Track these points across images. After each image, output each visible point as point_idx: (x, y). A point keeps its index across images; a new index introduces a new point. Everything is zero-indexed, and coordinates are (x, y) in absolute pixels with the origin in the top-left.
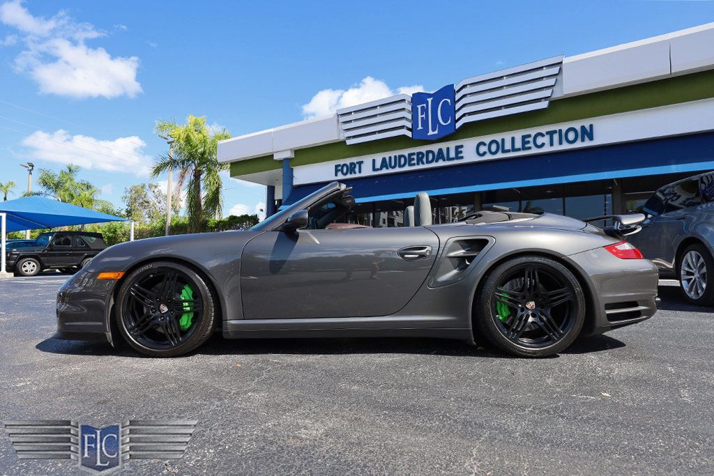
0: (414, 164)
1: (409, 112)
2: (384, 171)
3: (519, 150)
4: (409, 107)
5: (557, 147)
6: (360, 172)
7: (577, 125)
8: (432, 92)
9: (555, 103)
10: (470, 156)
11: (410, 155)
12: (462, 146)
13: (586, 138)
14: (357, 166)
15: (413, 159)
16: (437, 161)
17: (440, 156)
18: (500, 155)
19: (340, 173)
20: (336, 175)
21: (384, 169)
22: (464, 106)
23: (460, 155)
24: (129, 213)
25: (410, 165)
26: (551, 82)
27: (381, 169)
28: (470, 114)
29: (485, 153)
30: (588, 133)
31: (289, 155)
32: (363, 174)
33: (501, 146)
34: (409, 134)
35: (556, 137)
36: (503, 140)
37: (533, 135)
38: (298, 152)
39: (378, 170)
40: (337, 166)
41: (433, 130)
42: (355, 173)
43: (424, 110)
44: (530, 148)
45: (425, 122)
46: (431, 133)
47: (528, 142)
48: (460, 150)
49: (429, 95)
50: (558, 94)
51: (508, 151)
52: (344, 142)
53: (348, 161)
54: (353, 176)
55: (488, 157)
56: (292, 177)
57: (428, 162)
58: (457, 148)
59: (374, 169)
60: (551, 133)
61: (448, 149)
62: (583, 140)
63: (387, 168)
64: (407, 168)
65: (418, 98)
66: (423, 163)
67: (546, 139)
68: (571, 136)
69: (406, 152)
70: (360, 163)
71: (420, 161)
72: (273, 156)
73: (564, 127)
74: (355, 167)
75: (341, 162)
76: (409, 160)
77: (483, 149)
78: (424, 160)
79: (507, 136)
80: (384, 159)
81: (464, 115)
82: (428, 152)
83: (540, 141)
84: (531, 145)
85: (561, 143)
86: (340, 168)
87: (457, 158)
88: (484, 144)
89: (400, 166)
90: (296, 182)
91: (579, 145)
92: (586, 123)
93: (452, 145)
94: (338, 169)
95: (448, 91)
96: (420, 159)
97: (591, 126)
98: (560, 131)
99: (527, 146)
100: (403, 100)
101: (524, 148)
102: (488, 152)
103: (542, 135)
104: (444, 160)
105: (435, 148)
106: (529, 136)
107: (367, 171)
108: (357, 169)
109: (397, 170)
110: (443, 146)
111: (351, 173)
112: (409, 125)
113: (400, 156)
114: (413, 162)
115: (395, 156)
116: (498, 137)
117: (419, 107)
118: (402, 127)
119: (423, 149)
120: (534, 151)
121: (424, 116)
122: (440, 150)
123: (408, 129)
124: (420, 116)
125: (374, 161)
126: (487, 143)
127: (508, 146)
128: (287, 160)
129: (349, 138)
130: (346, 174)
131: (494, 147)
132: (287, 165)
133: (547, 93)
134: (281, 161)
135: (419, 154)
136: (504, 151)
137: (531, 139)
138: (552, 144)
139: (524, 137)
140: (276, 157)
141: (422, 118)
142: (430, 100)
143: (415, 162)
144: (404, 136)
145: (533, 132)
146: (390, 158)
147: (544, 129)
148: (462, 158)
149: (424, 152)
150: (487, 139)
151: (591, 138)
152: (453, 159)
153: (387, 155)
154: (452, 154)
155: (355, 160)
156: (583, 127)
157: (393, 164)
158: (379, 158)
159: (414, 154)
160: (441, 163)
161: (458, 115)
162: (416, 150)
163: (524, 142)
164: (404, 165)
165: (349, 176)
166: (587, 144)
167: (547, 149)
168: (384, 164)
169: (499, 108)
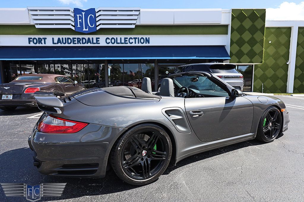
0: (76, 43)
2: (59, 45)
5: (137, 45)
6: (45, 43)
7: (144, 37)
9: (137, 26)
10: (103, 43)
11: (73, 38)
12: (99, 38)
13: (147, 43)
14: (43, 40)
15: (75, 41)
16: (87, 43)
17: (89, 41)
18: (115, 45)
19: (32, 43)
20: (29, 43)
23: (98, 42)
25: (74, 43)
27: (58, 43)
29: (109, 43)
30: (148, 41)
32: (47, 45)
33: (116, 41)
34: (73, 28)
35: (137, 40)
36: (117, 38)
37: (128, 38)
39: (56, 43)
40: (29, 39)
41: (86, 28)
42: (42, 43)
43: (81, 18)
44: (127, 43)
45: (81, 24)
46: (84, 30)
47: (127, 41)
48: (98, 40)
49: (83, 11)
50: (138, 24)
51: (119, 43)
52: (34, 26)
54: (40, 45)
55: (111, 45)
57: (83, 43)
58: (97, 38)
59: (53, 43)
60: (135, 38)
61: (93, 38)
63: (61, 43)
64: (72, 45)
65: (77, 11)
66: (80, 43)
67: (133, 41)
69: (71, 37)
70: (45, 39)
71: (79, 42)
73: (140, 37)
74: (41, 40)
75: (33, 37)
76: (73, 40)
77: (108, 41)
78: (81, 42)
79: (119, 37)
80: (59, 39)
82: (83, 38)
83: (131, 41)
84: (128, 42)
85: (139, 43)
86: (32, 40)
88: (109, 39)
89: (68, 43)
91: (144, 45)
92: (147, 36)
93: (95, 37)
95: (93, 11)
96: (79, 40)
97: (149, 38)
98: (138, 38)
99: (126, 42)
102: (110, 42)
104: (91, 43)
105: (86, 37)
106: (127, 38)
107: (49, 44)
108: (43, 41)
109: (67, 45)
110: (91, 37)
111: (39, 43)
113: (68, 39)
114: (75, 42)
115: (65, 38)
116: (115, 37)
117: (78, 15)
119: (81, 37)
120: (129, 45)
121: (81, 21)
122: (89, 39)
124: (79, 21)
125: (53, 39)
127: (119, 41)
130: (36, 43)
131: (113, 41)
135: (78, 38)
136: (117, 43)
137: (128, 40)
139: (125, 38)
141: (80, 22)
142: (83, 13)
143: (76, 42)
144: (70, 29)
145: (129, 37)
146: (62, 38)
147: (133, 36)
148: (99, 43)
150: (110, 37)
151: (149, 43)
152: (95, 43)
153: (61, 37)
154: (95, 41)
155: (42, 37)
156: (146, 38)
157: (64, 42)
158: (56, 38)
159: (75, 38)
160: (89, 45)
161: (98, 24)
162: (77, 36)
163: (125, 41)
164: (70, 43)
165: (38, 45)
166: (147, 45)
167: (133, 45)
168: (59, 41)
169: (116, 24)
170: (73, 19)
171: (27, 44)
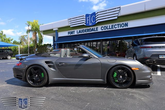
1: (85, 19)
2: (80, 34)
3: (111, 29)
4: (85, 18)
5: (119, 28)
6: (74, 34)
7: (124, 23)
8: (90, 14)
9: (119, 17)
10: (99, 30)
11: (86, 30)
12: (98, 28)
13: (126, 26)
17: (93, 30)
18: (106, 30)
19: (69, 34)
22: (98, 18)
24: (21, 43)
25: (86, 32)
26: (118, 12)
27: (79, 33)
28: (99, 20)
29: (103, 29)
30: (126, 25)
31: (57, 29)
33: (107, 28)
34: (85, 24)
35: (119, 25)
36: (107, 26)
38: (59, 28)
39: (78, 33)
40: (68, 32)
41: (91, 24)
43: (89, 19)
44: (113, 28)
45: (89, 21)
46: (90, 24)
47: (113, 27)
49: (90, 15)
50: (119, 15)
51: (108, 29)
53: (71, 31)
55: (104, 30)
56: (58, 35)
57: (90, 31)
58: (97, 28)
59: (77, 33)
60: (118, 25)
62: (125, 26)
64: (85, 33)
65: (87, 15)
67: (117, 26)
68: (123, 25)
69: (85, 29)
70: (74, 31)
71: (88, 31)
72: (53, 29)
73: (121, 23)
75: (69, 31)
76: (85, 31)
77: (103, 28)
78: (89, 31)
79: (108, 25)
80: (80, 31)
81: (98, 20)
82: (90, 29)
83: (116, 26)
84: (114, 27)
85: (120, 27)
87: (97, 30)
88: (103, 27)
89: (83, 32)
90: (59, 36)
91: (124, 28)
92: (126, 22)
93: (95, 27)
95: (94, 14)
97: (127, 23)
98: (120, 24)
100: (84, 16)
101: (112, 28)
103: (116, 25)
105: (91, 28)
106: (113, 25)
107: (76, 33)
108: (73, 33)
109: (83, 33)
110: (93, 27)
112: (85, 22)
113: (83, 30)
117: (87, 18)
118: (83, 23)
119: (89, 28)
120: (114, 29)
122: (93, 28)
123: (85, 23)
124: (87, 20)
125: (77, 31)
126: (104, 27)
127: (108, 28)
129: (71, 25)
131: (105, 28)
132: (57, 32)
133: (117, 15)
134: (55, 31)
135: (88, 29)
136: (107, 29)
137: (114, 26)
138: (118, 27)
139: (112, 25)
140: (54, 30)
142: (90, 16)
144: (84, 25)
145: (114, 24)
147: (116, 24)
148: (98, 30)
150: (103, 26)
151: (127, 26)
152: (96, 31)
153: (80, 29)
154: (95, 30)
155: (73, 31)
156: (125, 23)
158: (78, 30)
160: (93, 32)
161: (96, 20)
163: (112, 27)
164: (84, 32)
165: (71, 35)
166: (126, 27)
167: (117, 29)
168: (80, 32)
169: (106, 18)
170: (85, 20)
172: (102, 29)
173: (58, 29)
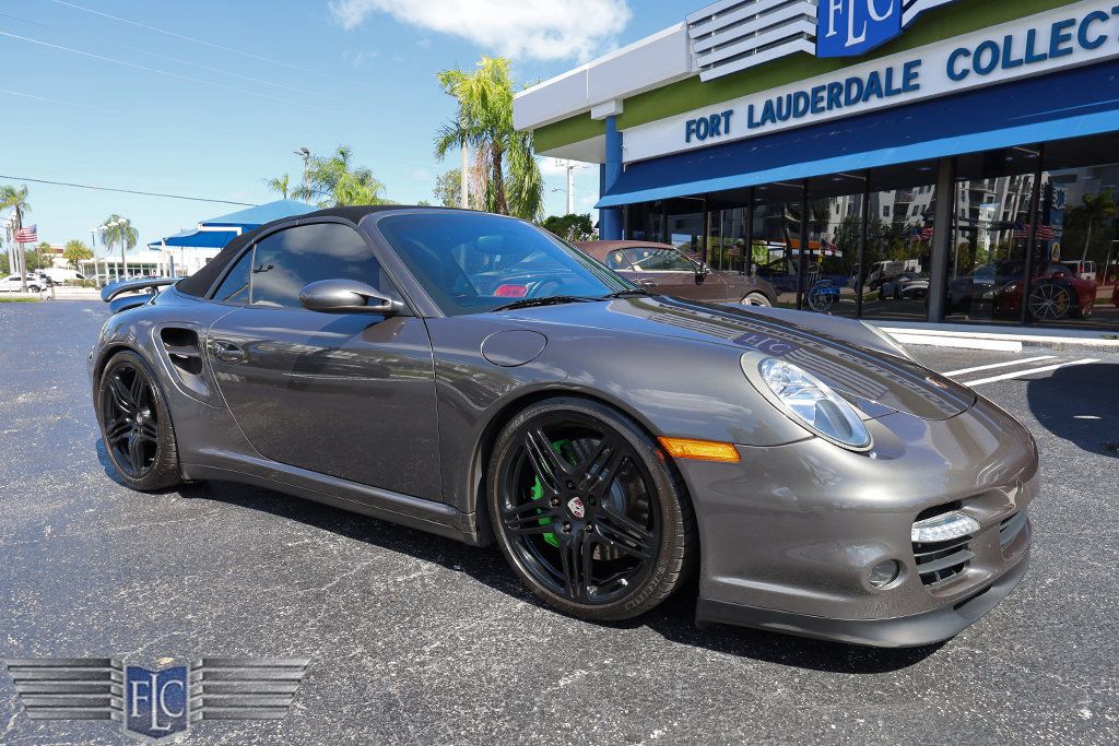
0: (823, 109)
2: (769, 127)
3: (1042, 58)
6: (727, 131)
10: (934, 81)
11: (816, 91)
12: (918, 63)
14: (723, 119)
15: (822, 98)
16: (866, 99)
17: (874, 86)
18: (1000, 75)
19: (694, 137)
20: (688, 140)
21: (769, 123)
23: (913, 82)
25: (816, 111)
27: (763, 122)
29: (965, 73)
31: (613, 109)
32: (733, 136)
33: (1002, 55)
34: (811, 48)
36: (1008, 39)
37: (1080, 20)
38: (629, 102)
39: (758, 125)
40: (689, 124)
41: (857, 34)
42: (719, 134)
44: (1069, 52)
45: (841, 19)
46: (852, 40)
47: (1067, 38)
48: (913, 71)
51: (1018, 64)
52: (696, 77)
53: (706, 113)
54: (715, 140)
55: (974, 80)
56: (620, 150)
57: (849, 102)
58: (908, 66)
59: (751, 125)
61: (890, 71)
63: (774, 121)
64: (810, 118)
66: (839, 106)
67: (1110, 27)
69: (807, 86)
70: (728, 114)
71: (833, 102)
72: (589, 113)
74: (719, 123)
75: (696, 115)
76: (813, 102)
77: (963, 64)
78: (842, 98)
79: (1018, 29)
80: (769, 104)
82: (849, 82)
83: (1096, 31)
84: (1073, 43)
86: (694, 127)
87: (907, 88)
88: (967, 53)
89: (797, 116)
90: (627, 158)
93: (899, 61)
94: (691, 129)
96: (835, 94)
99: (1063, 46)
101: (1055, 54)
102: (972, 69)
103: (1102, 17)
104: (880, 96)
105: (863, 71)
106: (1071, 23)
107: (739, 130)
108: (722, 128)
109: (793, 122)
110: (880, 65)
111: (712, 135)
112: (812, 30)
113: (799, 95)
114: (820, 105)
115: (789, 96)
118: (799, 35)
119: (840, 76)
120: (1079, 57)
121: (840, 6)
122: (874, 75)
123: (810, 38)
124: (832, 9)
125: (751, 108)
126: (974, 49)
127: (1018, 52)
128: (613, 118)
129: (705, 67)
130: (702, 138)
131: (986, 59)
132: (613, 128)
134: (603, 122)
135: (832, 86)
136: (1008, 65)
137: (1074, 31)
139: (1057, 27)
140: (593, 116)
141: (836, 11)
143: (824, 104)
144: (801, 54)
145: (1081, 12)
146: (780, 99)
147: (1107, 5)
148: (917, 87)
149: (843, 82)
150: (974, 41)
152: (898, 91)
153: (773, 95)
154: (898, 83)
155: (719, 109)
157: (784, 112)
158: (759, 101)
159: (823, 88)
160: (875, 103)
162: (827, 79)
163: (1057, 39)
164: (804, 113)
165: (709, 141)
167: (1109, 50)
168: (770, 113)
170: (813, 10)
171: (682, 146)
172: (958, 69)
173: (621, 111)
